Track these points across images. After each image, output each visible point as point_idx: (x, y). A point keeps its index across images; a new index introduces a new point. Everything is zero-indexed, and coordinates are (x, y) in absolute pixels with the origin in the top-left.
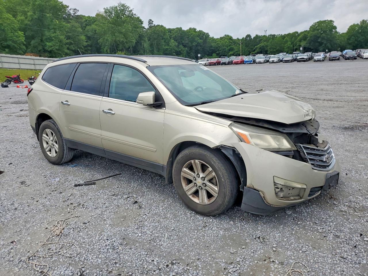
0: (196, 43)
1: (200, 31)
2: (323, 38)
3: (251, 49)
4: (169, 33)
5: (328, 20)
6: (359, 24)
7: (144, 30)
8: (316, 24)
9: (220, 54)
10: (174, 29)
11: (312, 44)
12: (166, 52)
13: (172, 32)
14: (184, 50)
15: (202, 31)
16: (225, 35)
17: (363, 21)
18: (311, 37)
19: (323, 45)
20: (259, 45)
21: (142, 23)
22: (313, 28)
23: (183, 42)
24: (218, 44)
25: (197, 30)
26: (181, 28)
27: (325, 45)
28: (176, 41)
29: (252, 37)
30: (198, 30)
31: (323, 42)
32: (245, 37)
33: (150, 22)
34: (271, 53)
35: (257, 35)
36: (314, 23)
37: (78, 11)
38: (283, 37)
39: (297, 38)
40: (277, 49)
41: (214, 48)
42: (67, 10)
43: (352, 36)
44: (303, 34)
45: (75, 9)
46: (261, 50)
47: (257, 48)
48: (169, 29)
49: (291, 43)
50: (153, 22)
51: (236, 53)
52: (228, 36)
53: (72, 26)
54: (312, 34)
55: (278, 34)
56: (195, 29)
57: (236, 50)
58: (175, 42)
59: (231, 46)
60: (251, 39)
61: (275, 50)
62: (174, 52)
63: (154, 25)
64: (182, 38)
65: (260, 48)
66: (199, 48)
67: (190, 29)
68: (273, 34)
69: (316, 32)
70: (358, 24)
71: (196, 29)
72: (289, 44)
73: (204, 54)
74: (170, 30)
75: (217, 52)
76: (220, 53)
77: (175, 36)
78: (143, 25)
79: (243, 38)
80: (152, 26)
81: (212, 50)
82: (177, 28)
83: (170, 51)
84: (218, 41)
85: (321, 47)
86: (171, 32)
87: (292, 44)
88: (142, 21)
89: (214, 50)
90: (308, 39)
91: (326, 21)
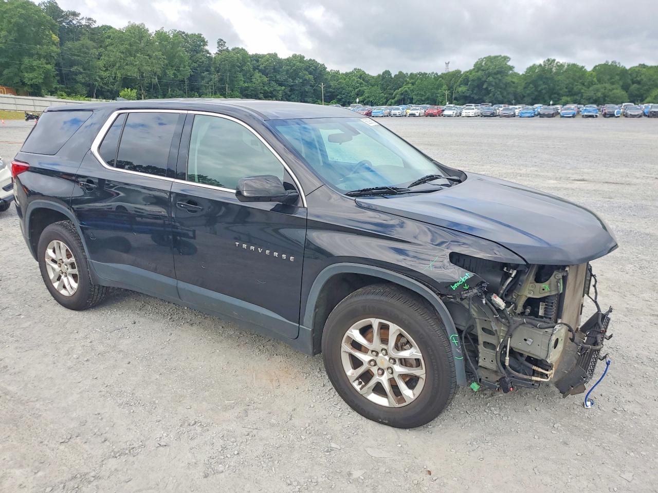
0: (301, 81)
1: (310, 60)
2: (490, 84)
3: (390, 94)
4: (255, 62)
5: (500, 56)
6: (543, 65)
7: (208, 55)
8: (483, 60)
9: (343, 100)
10: (264, 56)
11: (475, 92)
12: (246, 92)
13: (260, 59)
14: (279, 90)
15: (314, 60)
16: (355, 69)
17: (548, 60)
18: (473, 80)
19: (490, 95)
20: (400, 89)
21: (205, 43)
22: (478, 67)
23: (278, 77)
24: (340, 82)
25: (305, 59)
26: (276, 55)
27: (494, 95)
28: (266, 75)
29: (393, 76)
30: (307, 58)
31: (490, 89)
32: (381, 74)
33: (221, 43)
34: (418, 102)
35: (400, 72)
36: (479, 59)
37: (95, 22)
38: (437, 77)
39: (458, 81)
40: (426, 96)
41: (334, 89)
42: (77, 19)
43: (530, 83)
44: (463, 76)
45: (89, 19)
46: (403, 96)
47: (397, 94)
48: (256, 55)
49: (447, 88)
50: (225, 43)
51: (367, 100)
52: (359, 70)
53: (83, 45)
54: (474, 76)
55: (431, 72)
56: (302, 58)
57: (367, 95)
58: (263, 76)
59: (360, 88)
60: (391, 78)
61: (423, 98)
62: (261, 93)
63: (227, 49)
64: (276, 70)
65: (402, 94)
66: (307, 88)
67: (295, 56)
68: (423, 72)
69: (480, 73)
70: (540, 65)
71: (304, 57)
72: (444, 90)
73: (316, 98)
74: (257, 58)
75: (338, 97)
76: (342, 98)
77: (265, 67)
78: (206, 48)
79: (379, 76)
80: (224, 50)
81: (330, 92)
82: (269, 54)
83: (252, 90)
84: (341, 79)
85: (488, 97)
86: (257, 61)
87: (449, 90)
88: (206, 40)
89: (334, 92)
90: (469, 83)
91: (497, 57)
